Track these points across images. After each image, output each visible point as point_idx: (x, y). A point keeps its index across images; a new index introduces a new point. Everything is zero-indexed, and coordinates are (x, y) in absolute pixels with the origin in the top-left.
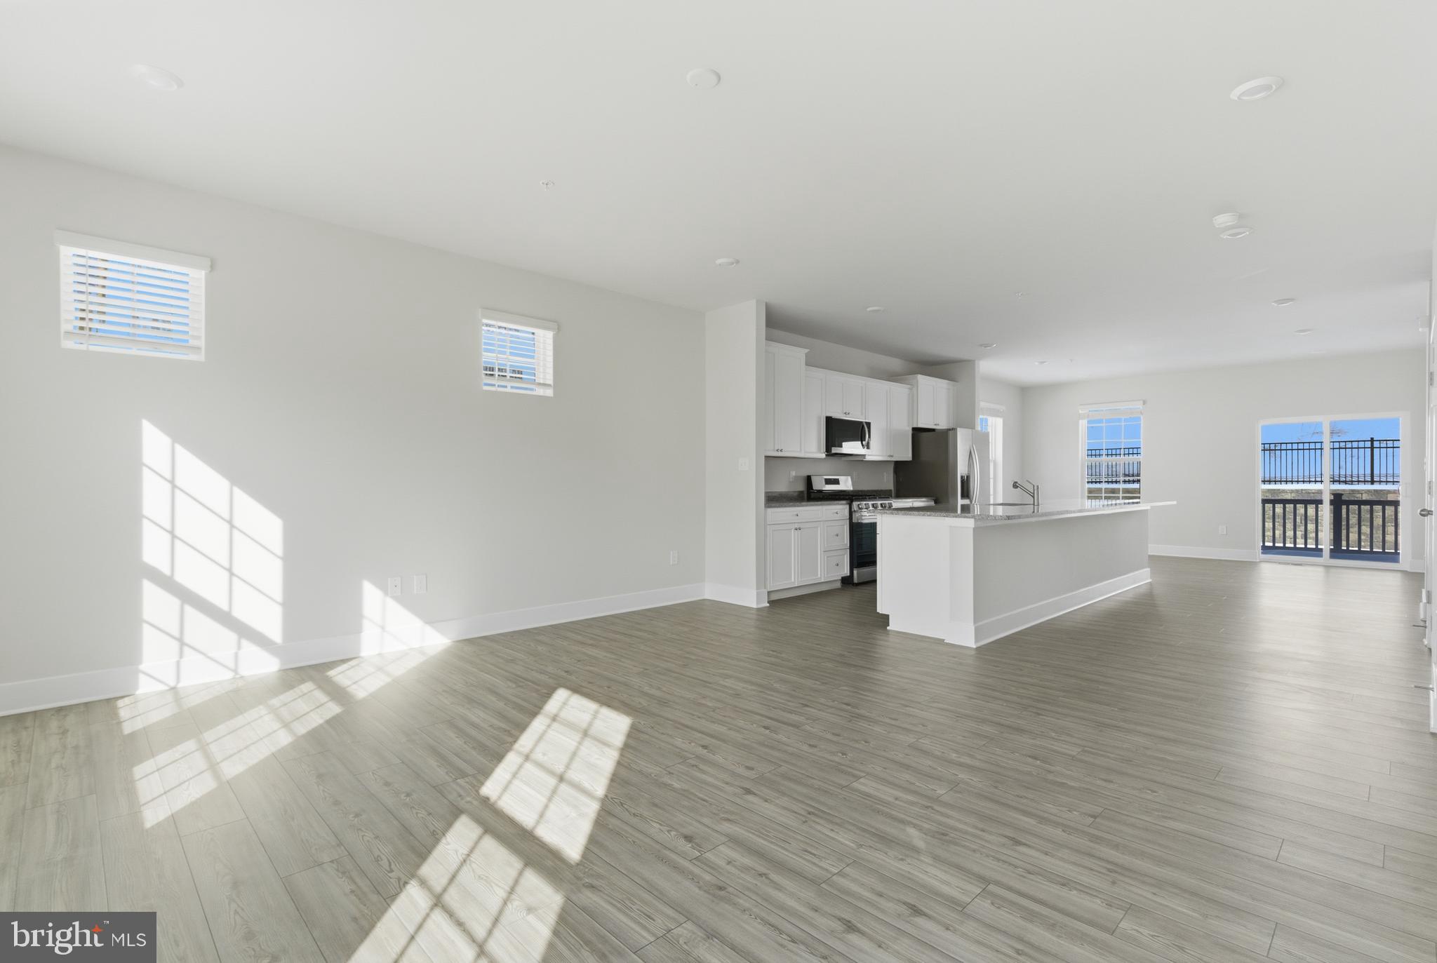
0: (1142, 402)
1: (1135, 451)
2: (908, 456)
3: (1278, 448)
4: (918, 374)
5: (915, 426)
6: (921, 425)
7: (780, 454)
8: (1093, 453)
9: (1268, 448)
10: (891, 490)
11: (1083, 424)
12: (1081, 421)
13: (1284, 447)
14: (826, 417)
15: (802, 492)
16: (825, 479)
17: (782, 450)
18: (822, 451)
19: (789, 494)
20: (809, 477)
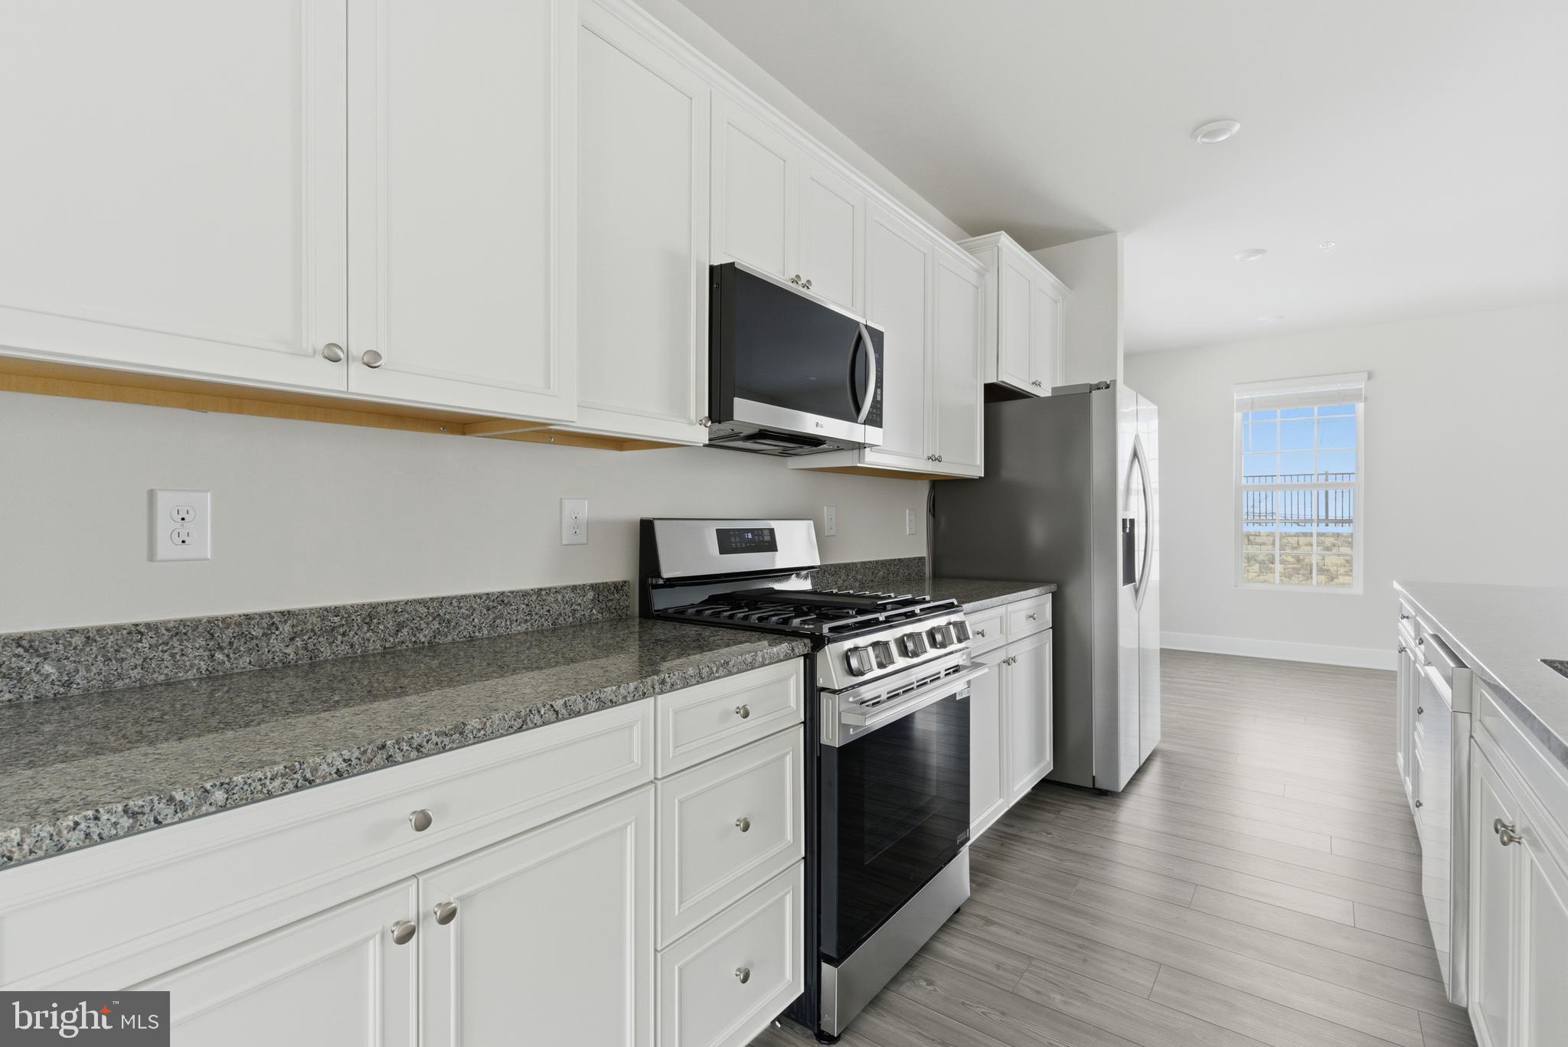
2: (977, 468)
4: (998, 228)
5: (991, 380)
6: (1003, 378)
10: (923, 561)
14: (712, 268)
15: (619, 587)
16: (721, 533)
17: (377, 355)
18: (693, 417)
19: (550, 599)
20: (647, 528)
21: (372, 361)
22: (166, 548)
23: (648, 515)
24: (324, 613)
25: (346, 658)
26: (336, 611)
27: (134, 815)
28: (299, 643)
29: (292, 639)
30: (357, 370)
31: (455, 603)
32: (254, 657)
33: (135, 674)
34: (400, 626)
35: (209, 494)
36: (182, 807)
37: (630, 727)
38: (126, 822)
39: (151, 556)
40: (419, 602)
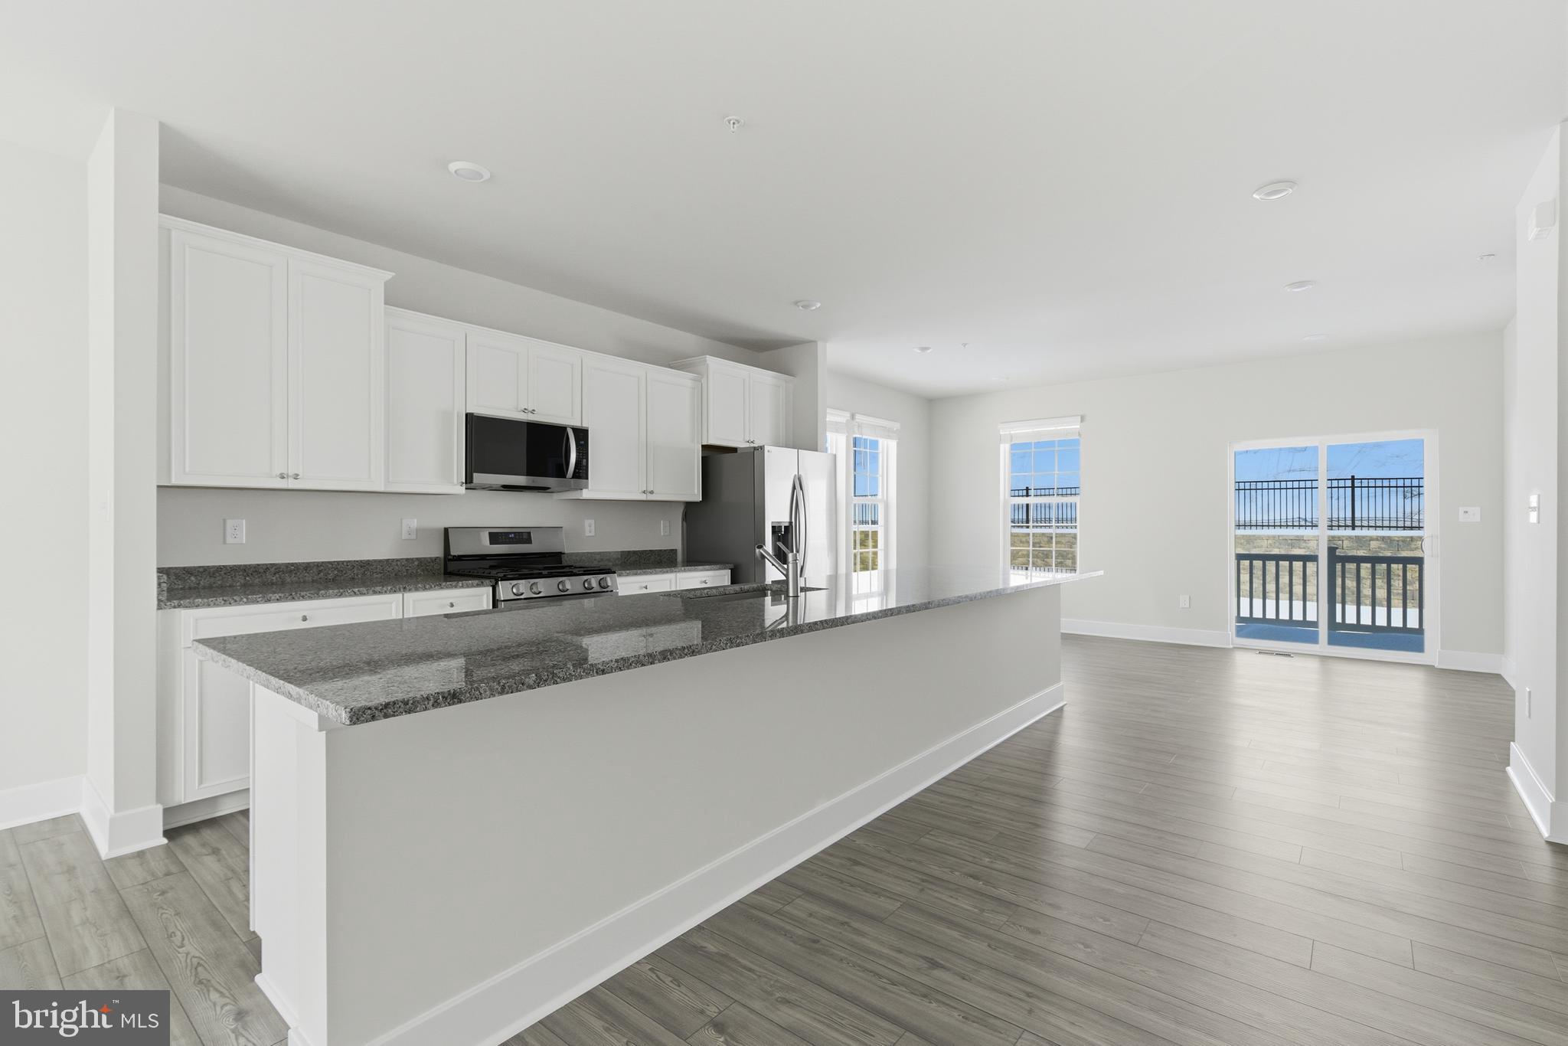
0: (1079, 418)
1: (1073, 491)
2: (697, 496)
3: (1253, 486)
4: (704, 354)
5: (705, 443)
6: (713, 441)
7: (292, 484)
8: (1015, 492)
9: (1242, 487)
10: (674, 551)
11: (1005, 449)
12: (1002, 446)
13: (1259, 485)
14: (467, 415)
15: (434, 560)
16: (490, 534)
17: (298, 475)
18: (455, 481)
19: (394, 563)
20: (446, 530)
21: (296, 477)
22: (230, 540)
23: (447, 526)
24: (287, 565)
25: (296, 583)
26: (292, 564)
27: (225, 601)
28: (277, 576)
29: (275, 574)
30: (291, 480)
31: (345, 564)
32: (260, 580)
33: (219, 582)
34: (320, 571)
35: (244, 521)
36: (236, 601)
37: (391, 603)
38: (223, 602)
39: (224, 542)
40: (329, 562)
